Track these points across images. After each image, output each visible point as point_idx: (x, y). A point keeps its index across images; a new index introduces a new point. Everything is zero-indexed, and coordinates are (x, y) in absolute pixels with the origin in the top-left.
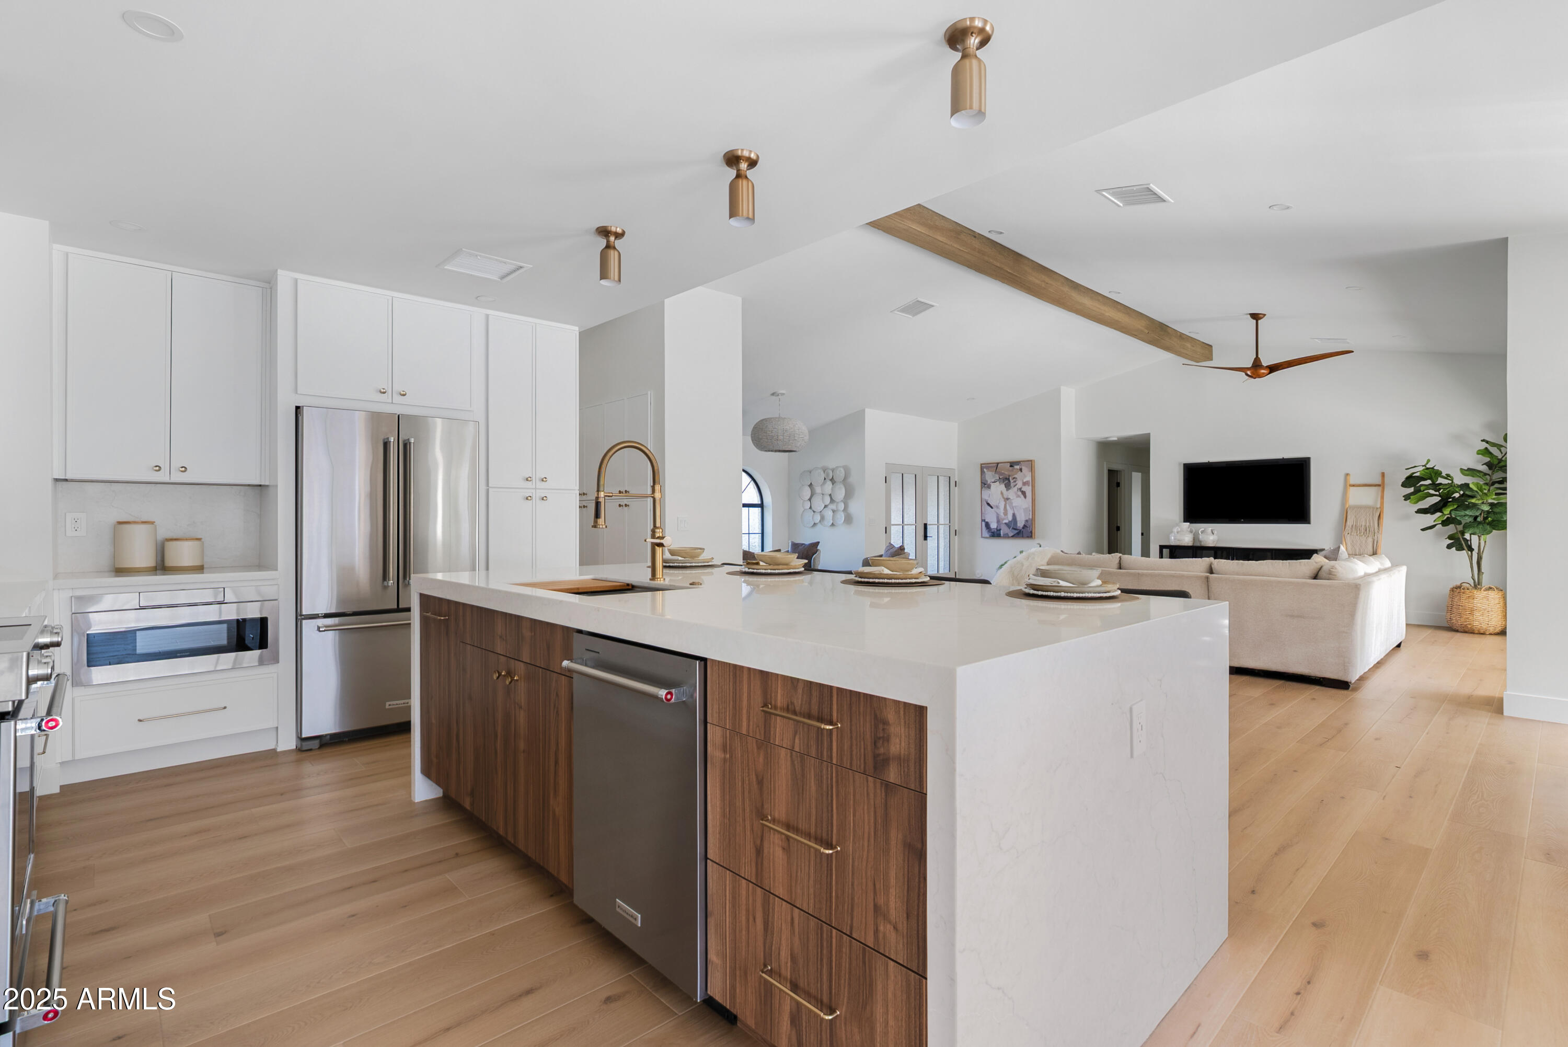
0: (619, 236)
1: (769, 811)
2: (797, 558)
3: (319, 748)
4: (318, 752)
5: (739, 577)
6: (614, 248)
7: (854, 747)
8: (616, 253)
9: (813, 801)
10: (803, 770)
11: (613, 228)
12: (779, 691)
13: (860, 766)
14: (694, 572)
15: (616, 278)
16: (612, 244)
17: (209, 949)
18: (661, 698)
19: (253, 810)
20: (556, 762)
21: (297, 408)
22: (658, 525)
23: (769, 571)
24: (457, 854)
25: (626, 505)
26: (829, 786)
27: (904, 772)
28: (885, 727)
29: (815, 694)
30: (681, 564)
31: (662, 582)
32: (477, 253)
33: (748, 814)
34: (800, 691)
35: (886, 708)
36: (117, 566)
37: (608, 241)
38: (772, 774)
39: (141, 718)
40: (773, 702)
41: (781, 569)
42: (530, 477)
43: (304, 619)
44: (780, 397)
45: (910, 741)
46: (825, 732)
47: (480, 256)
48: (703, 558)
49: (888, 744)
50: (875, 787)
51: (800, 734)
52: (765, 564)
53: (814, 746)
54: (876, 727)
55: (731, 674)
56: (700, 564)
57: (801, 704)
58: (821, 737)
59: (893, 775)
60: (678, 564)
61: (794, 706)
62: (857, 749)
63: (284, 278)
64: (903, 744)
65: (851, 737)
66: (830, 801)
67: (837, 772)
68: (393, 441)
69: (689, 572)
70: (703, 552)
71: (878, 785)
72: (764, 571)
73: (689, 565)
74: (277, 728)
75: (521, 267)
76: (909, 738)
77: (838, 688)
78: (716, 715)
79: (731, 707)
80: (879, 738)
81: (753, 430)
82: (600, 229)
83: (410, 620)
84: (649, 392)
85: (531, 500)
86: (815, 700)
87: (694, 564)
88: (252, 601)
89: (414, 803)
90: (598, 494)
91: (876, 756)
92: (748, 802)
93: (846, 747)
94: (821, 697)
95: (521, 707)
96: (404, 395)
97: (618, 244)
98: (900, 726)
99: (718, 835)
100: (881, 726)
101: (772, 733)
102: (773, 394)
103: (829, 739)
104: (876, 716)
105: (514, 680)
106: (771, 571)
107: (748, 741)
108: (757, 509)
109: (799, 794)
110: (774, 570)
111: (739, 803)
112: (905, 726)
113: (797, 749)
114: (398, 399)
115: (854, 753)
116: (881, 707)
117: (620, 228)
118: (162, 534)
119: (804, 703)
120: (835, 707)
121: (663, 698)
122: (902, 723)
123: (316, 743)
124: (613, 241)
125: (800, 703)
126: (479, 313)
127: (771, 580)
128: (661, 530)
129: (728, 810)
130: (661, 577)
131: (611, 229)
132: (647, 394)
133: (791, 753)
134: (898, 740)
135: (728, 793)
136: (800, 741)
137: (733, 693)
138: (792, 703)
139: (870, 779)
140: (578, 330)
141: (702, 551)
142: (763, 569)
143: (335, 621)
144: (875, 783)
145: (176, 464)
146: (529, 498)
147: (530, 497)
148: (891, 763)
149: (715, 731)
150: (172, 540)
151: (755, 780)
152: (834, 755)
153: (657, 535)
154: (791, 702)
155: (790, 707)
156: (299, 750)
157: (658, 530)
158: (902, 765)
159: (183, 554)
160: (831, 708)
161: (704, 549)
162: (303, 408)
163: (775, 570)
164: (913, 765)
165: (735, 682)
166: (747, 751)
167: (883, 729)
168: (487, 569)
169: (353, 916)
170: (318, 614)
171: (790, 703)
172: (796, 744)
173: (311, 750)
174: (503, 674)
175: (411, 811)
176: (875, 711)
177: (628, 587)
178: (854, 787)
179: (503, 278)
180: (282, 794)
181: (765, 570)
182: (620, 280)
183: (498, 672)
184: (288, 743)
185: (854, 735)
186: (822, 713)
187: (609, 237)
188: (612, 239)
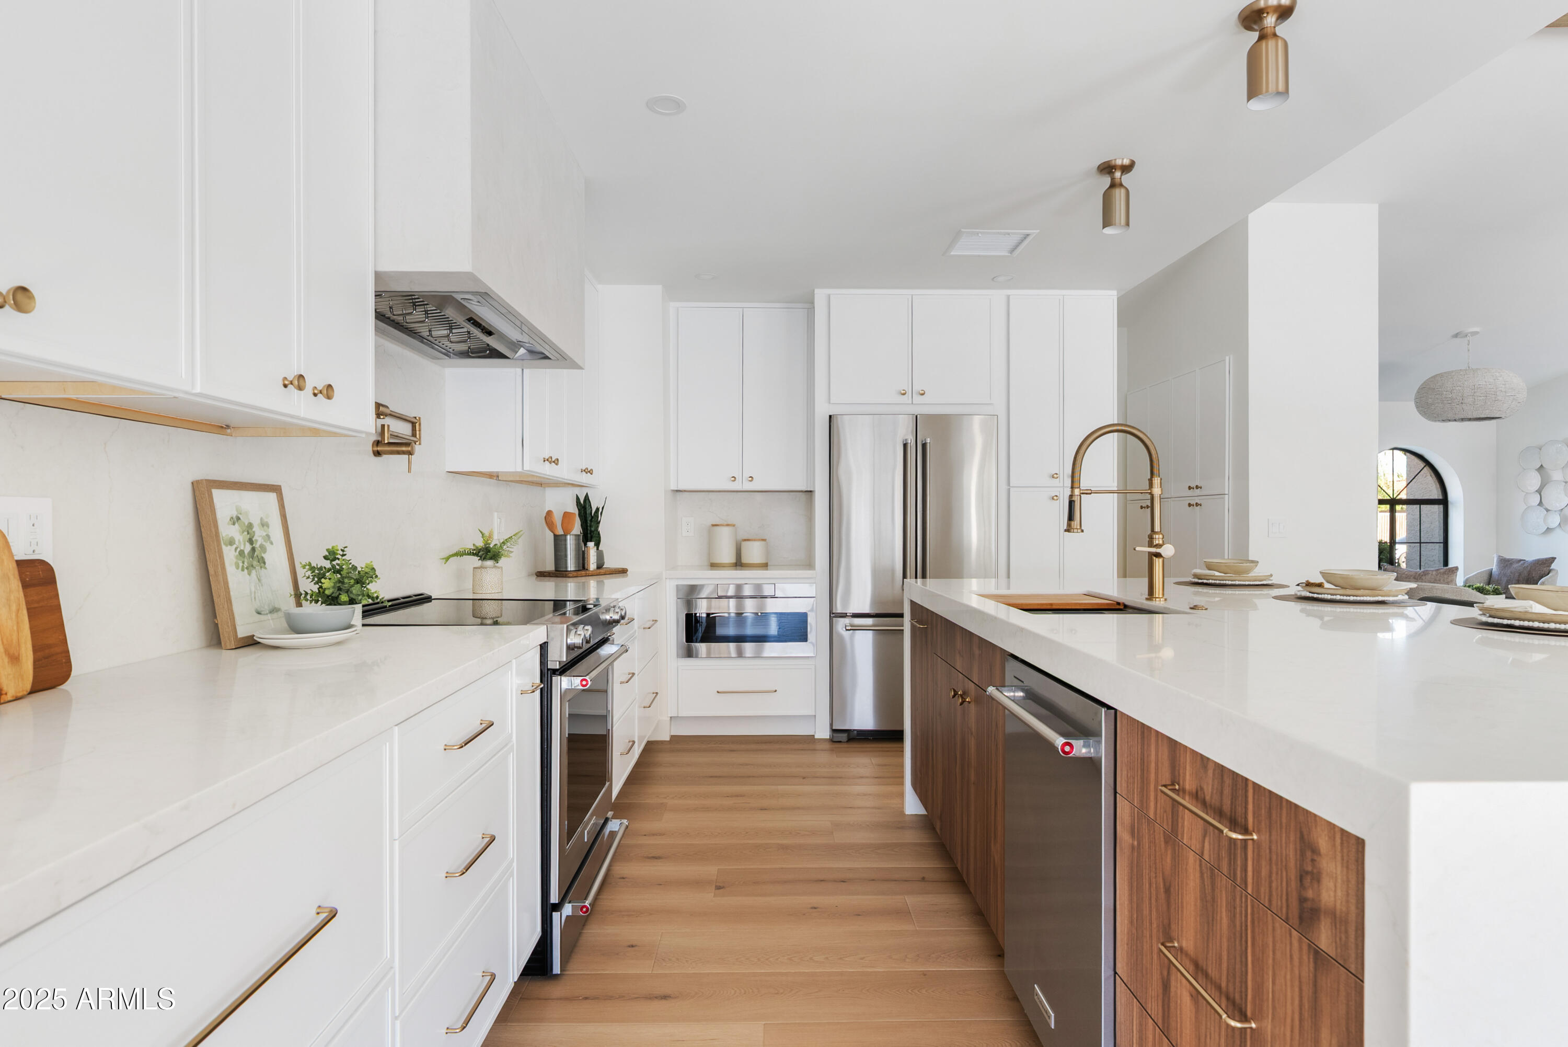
0: (1127, 169)
1: (1177, 935)
2: (1395, 580)
3: (847, 742)
4: (845, 745)
5: (1293, 603)
6: (1121, 185)
7: (1274, 876)
8: (1123, 191)
9: (1225, 940)
10: (1213, 890)
11: (1117, 160)
12: (1188, 767)
13: (1281, 907)
14: (1237, 592)
15: (1123, 221)
16: (1117, 181)
17: (708, 898)
18: (1056, 747)
19: (779, 787)
20: (996, 804)
21: (830, 416)
22: (1157, 529)
23: (1338, 597)
24: (923, 878)
25: (1197, 505)
26: (1243, 924)
27: (1340, 939)
28: (1315, 857)
29: (1228, 781)
30: (1218, 582)
31: (1162, 602)
32: (978, 230)
33: (1155, 930)
34: (1210, 772)
35: (1316, 826)
36: (712, 562)
37: (1113, 179)
38: (1180, 883)
39: (719, 691)
40: (1181, 782)
41: (1363, 596)
42: (1056, 474)
43: (836, 617)
44: (1468, 338)
45: (1350, 891)
46: (1239, 842)
47: (981, 233)
48: (1253, 575)
49: (1319, 886)
50: (1301, 949)
51: (1210, 836)
52: (1333, 587)
53: (1226, 860)
54: (1303, 854)
55: (1139, 733)
56: (1247, 583)
57: (1212, 793)
58: (1235, 849)
59: (1325, 939)
60: (1213, 582)
61: (1204, 793)
62: (1277, 880)
63: (820, 295)
64: (1339, 893)
65: (1270, 859)
66: (1244, 949)
67: (1253, 907)
68: (910, 442)
69: (1230, 592)
70: (1256, 566)
71: (1305, 947)
72: (1329, 597)
73: (1230, 583)
74: (815, 716)
75: (1028, 235)
76: (1348, 885)
77: (1254, 783)
78: (1124, 785)
79: (1139, 776)
80: (1307, 873)
81: (1418, 392)
82: (1102, 168)
83: (903, 626)
84: (1227, 358)
85: (1057, 500)
86: (1227, 791)
87: (1237, 583)
88: (796, 597)
89: (905, 814)
90: (1072, 491)
91: (1302, 900)
92: (1155, 913)
93: (1264, 872)
94: (1234, 788)
95: (972, 734)
96: (923, 394)
97: (1127, 179)
98: (1336, 862)
99: (1126, 946)
100: (1309, 854)
101: (1180, 825)
102: (1456, 336)
103: (1243, 854)
104: (1302, 837)
105: (965, 701)
106: (1342, 598)
107: (1156, 829)
108: (1436, 506)
109: (1208, 923)
110: (1347, 596)
111: (1146, 912)
112: (1342, 864)
113: (1206, 857)
114: (918, 399)
115: (1274, 885)
116: (1310, 824)
117: (1127, 159)
118: (742, 535)
119: (1215, 792)
120: (1250, 807)
121: (1058, 749)
122: (1339, 858)
123: (844, 737)
124: (1119, 177)
125: (1210, 791)
126: (997, 296)
127: (1342, 610)
128: (1161, 536)
129: (1135, 916)
130: (1160, 596)
131: (1115, 162)
132: (1224, 360)
133: (1200, 861)
134: (1331, 885)
135: (1135, 894)
136: (1210, 846)
137: (1141, 760)
138: (1202, 789)
139: (1294, 933)
140: (1116, 294)
141: (1254, 564)
142: (1328, 594)
143: (869, 621)
144: (1300, 941)
145: (746, 475)
146: (1055, 498)
147: (1056, 496)
148: (1322, 917)
149: (1124, 805)
150: (745, 540)
151: (1162, 886)
152: (1250, 880)
153: (1156, 542)
154: (1200, 786)
155: (1199, 793)
156: (832, 741)
157: (1157, 536)
158: (1338, 926)
159: (753, 553)
160: (1246, 808)
161: (1258, 562)
162: (837, 418)
163: (1349, 596)
164: (1354, 933)
165: (1143, 745)
166: (1155, 843)
167: (1313, 860)
168: (1009, 577)
169: (815, 908)
170: (846, 613)
171: (1199, 789)
172: (1205, 848)
173: (840, 742)
174: (959, 693)
175: (900, 822)
176: (1301, 828)
177: (1118, 607)
178: (1274, 937)
179: (1012, 251)
180: (804, 778)
181: (1332, 595)
182: (1128, 224)
183: (955, 691)
184: (823, 732)
185: (1274, 857)
186: (1235, 812)
187: (1113, 173)
188: (1118, 174)
